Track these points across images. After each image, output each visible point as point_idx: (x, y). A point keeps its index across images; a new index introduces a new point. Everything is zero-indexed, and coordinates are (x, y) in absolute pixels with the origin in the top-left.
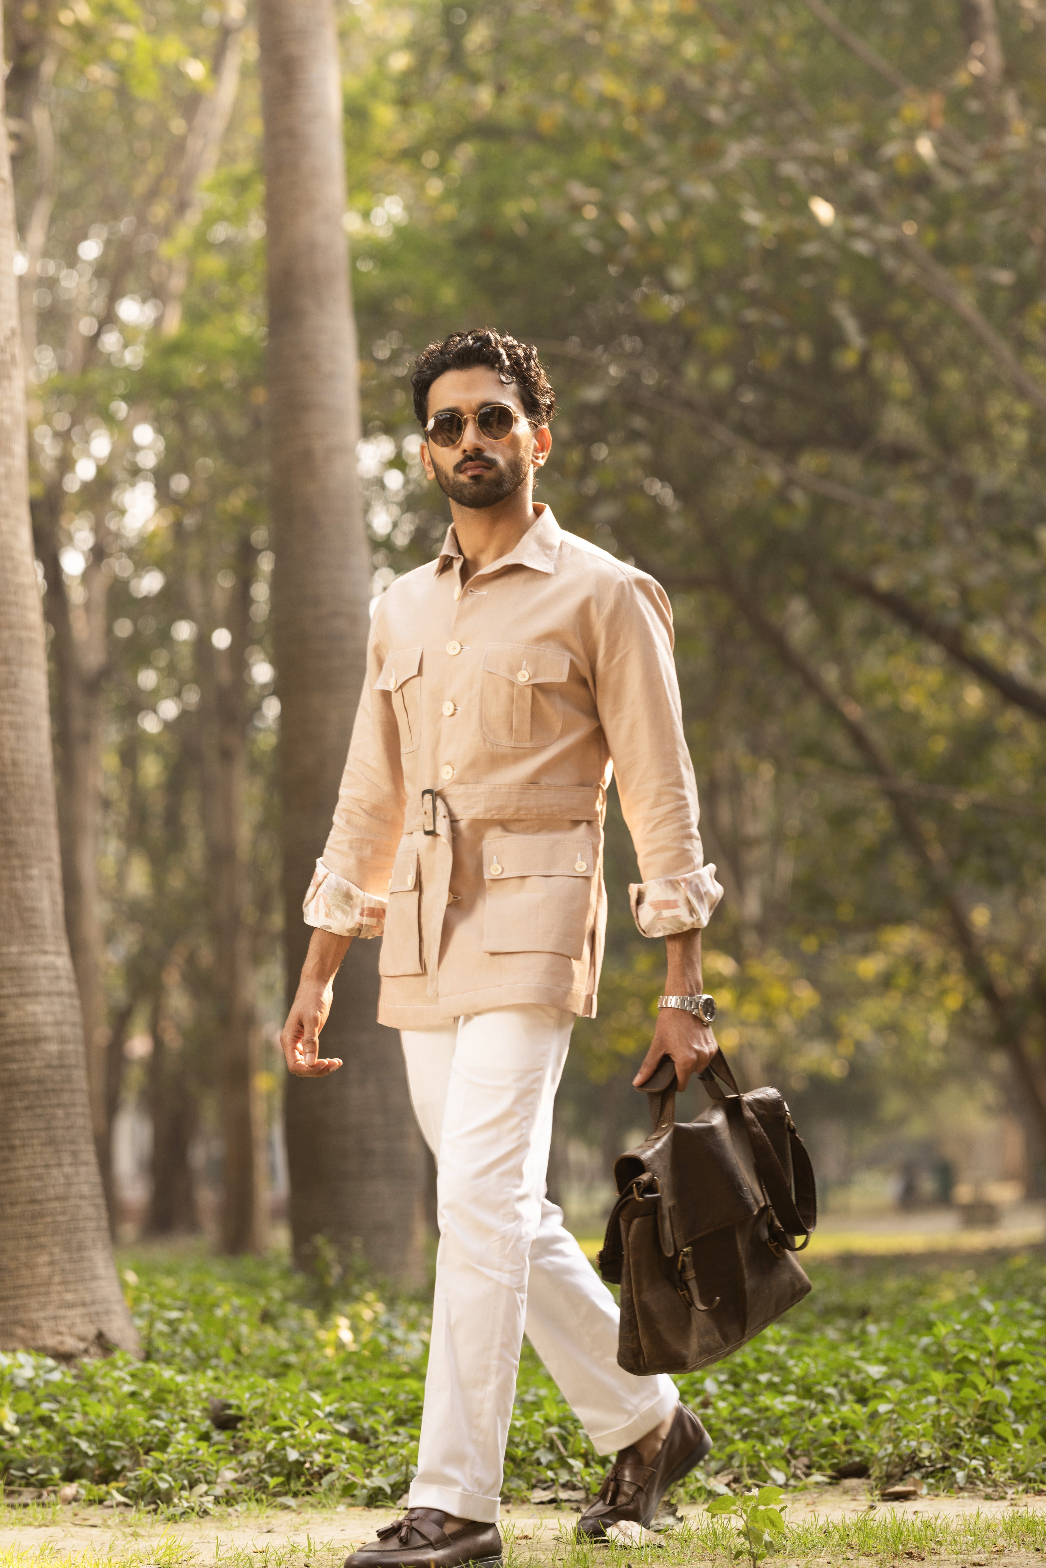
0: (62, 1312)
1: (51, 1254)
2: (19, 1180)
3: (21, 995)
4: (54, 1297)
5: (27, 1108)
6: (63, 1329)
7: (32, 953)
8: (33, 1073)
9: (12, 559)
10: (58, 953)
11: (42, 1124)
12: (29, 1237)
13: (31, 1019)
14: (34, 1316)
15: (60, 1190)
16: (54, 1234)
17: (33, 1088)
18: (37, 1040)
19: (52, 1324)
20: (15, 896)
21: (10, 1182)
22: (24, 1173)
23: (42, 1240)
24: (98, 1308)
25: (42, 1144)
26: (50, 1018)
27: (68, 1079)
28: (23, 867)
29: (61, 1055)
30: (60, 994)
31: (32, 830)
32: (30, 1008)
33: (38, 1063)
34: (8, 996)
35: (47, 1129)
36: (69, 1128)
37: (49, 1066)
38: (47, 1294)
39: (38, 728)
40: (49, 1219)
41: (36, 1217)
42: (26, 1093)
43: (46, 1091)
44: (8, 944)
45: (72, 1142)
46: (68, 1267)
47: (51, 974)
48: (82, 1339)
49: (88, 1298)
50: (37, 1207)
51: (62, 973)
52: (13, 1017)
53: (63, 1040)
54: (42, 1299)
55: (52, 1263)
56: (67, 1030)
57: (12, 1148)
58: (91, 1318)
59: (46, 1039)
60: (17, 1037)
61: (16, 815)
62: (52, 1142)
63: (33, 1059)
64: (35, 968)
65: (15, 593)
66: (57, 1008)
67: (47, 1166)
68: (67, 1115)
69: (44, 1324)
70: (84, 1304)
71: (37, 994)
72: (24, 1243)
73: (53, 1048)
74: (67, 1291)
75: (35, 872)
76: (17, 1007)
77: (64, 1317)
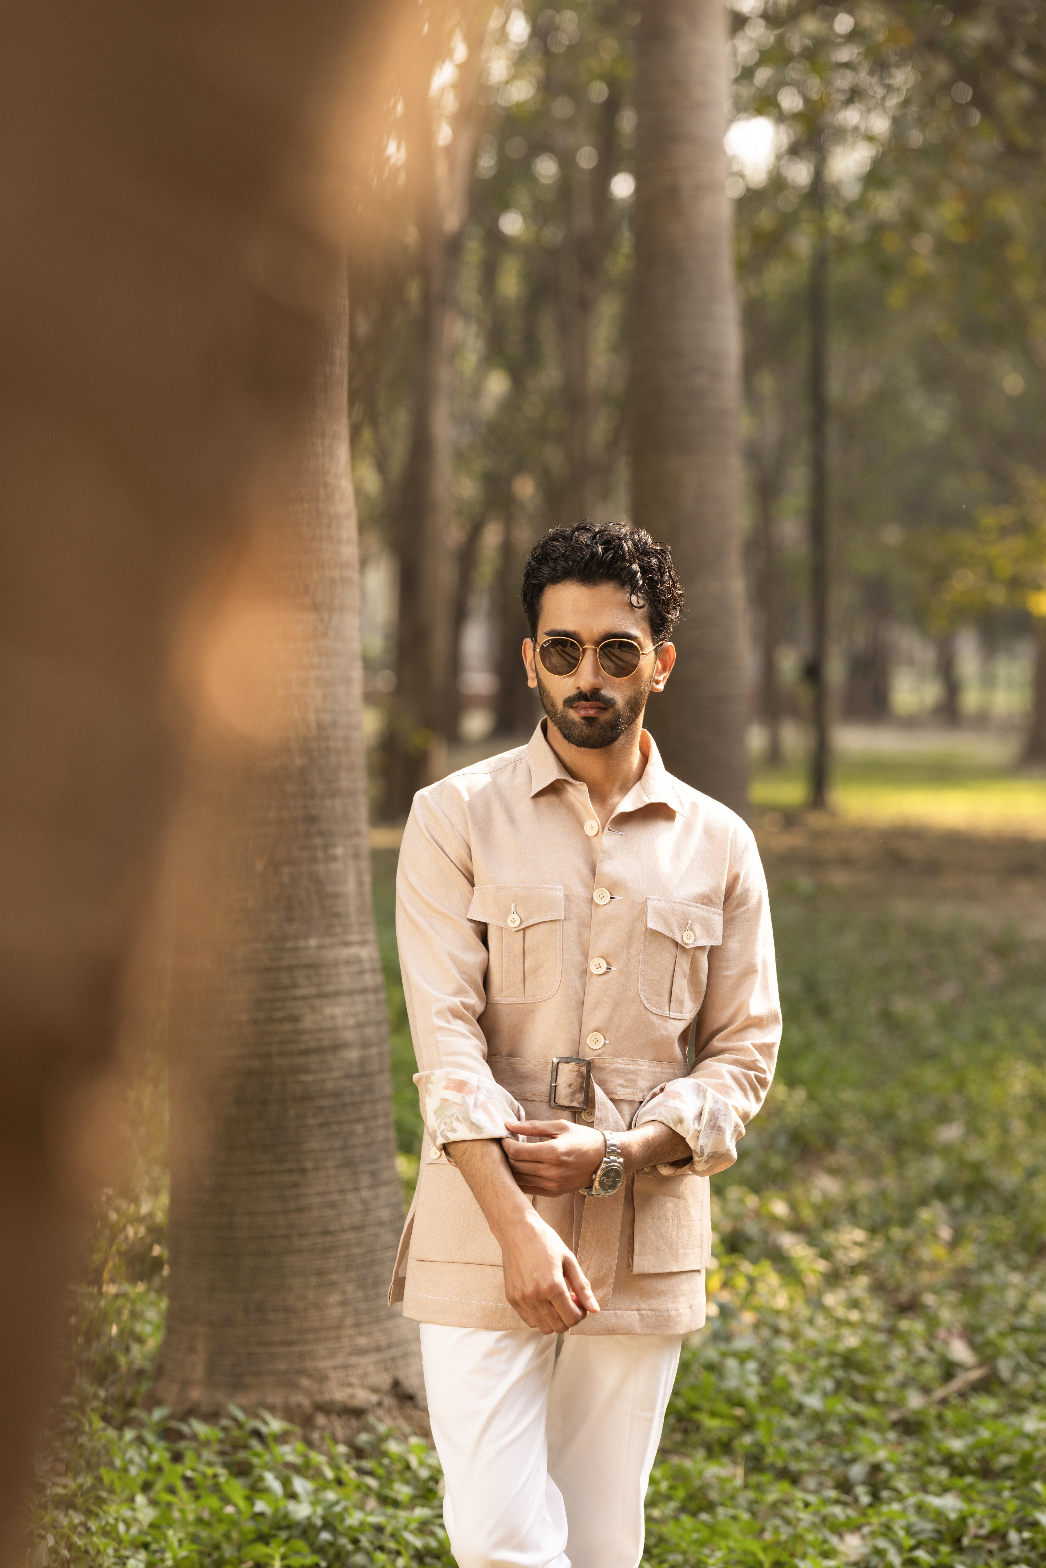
0: (353, 1360)
1: (344, 1293)
2: (309, 1208)
3: (319, 996)
4: (346, 1342)
5: (321, 1126)
6: (354, 1380)
7: (332, 946)
8: (330, 1085)
9: (326, 485)
10: (363, 943)
11: (338, 1143)
12: (320, 1273)
13: (329, 1024)
14: (322, 1364)
15: (356, 1219)
16: (347, 1269)
17: (329, 1102)
18: (336, 1048)
19: (341, 1374)
20: (317, 881)
21: (299, 1210)
22: (316, 1200)
23: (334, 1277)
24: (395, 1352)
25: (338, 1167)
26: (351, 1021)
27: (370, 1089)
28: (326, 847)
29: (363, 1062)
30: (364, 991)
31: (338, 803)
32: (328, 1011)
33: (336, 1074)
34: (304, 998)
35: (343, 1148)
36: (368, 1145)
37: (348, 1076)
38: (338, 1338)
39: (348, 682)
40: (342, 1253)
41: (327, 1251)
42: (321, 1109)
43: (344, 1105)
44: (306, 937)
45: (372, 1161)
46: (362, 1306)
47: (354, 968)
48: (375, 1390)
49: (383, 1340)
50: (329, 1239)
51: (367, 966)
52: (308, 1022)
53: (365, 1045)
54: (332, 1345)
55: (344, 1303)
56: (370, 1032)
57: (304, 1171)
58: (385, 1365)
59: (346, 1046)
60: (313, 1045)
61: (320, 787)
62: (349, 1163)
63: (330, 1070)
64: (336, 964)
65: (329, 526)
66: (360, 1008)
67: (342, 1191)
68: (368, 1131)
69: (333, 1374)
70: (379, 1349)
71: (337, 994)
72: (313, 1280)
73: (353, 1054)
74: (360, 1334)
75: (339, 851)
76: (313, 1009)
77: (355, 1366)
